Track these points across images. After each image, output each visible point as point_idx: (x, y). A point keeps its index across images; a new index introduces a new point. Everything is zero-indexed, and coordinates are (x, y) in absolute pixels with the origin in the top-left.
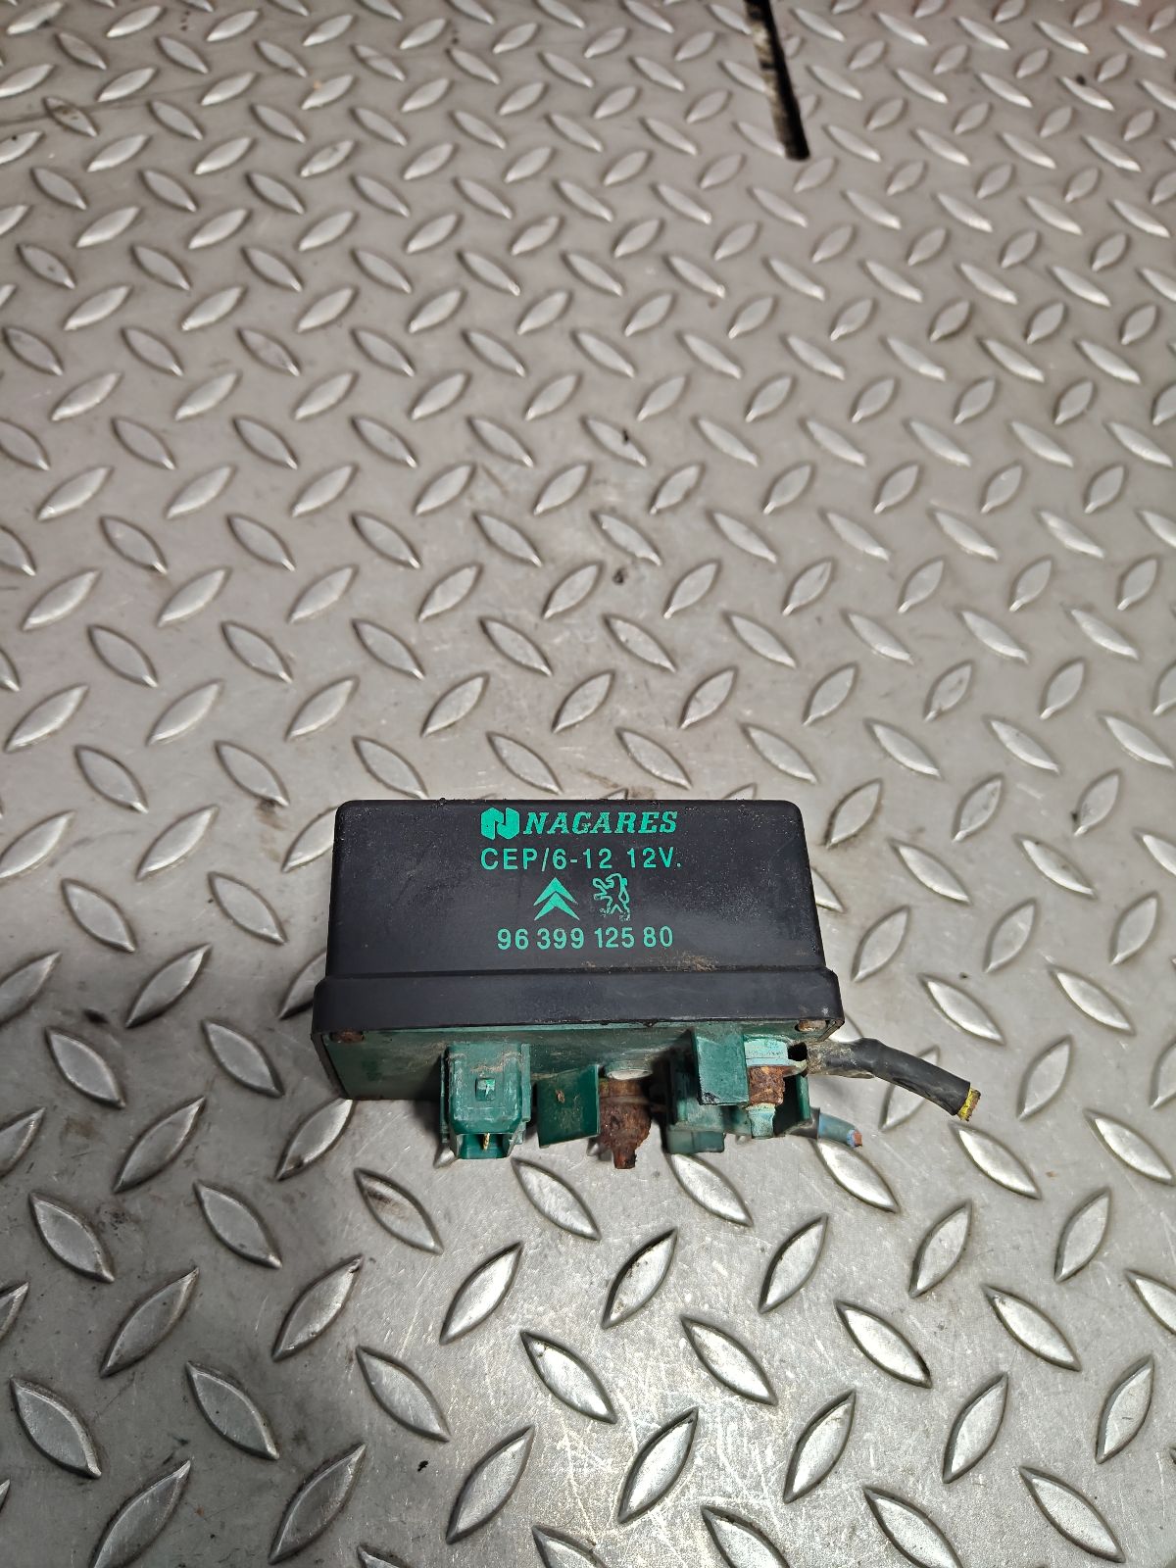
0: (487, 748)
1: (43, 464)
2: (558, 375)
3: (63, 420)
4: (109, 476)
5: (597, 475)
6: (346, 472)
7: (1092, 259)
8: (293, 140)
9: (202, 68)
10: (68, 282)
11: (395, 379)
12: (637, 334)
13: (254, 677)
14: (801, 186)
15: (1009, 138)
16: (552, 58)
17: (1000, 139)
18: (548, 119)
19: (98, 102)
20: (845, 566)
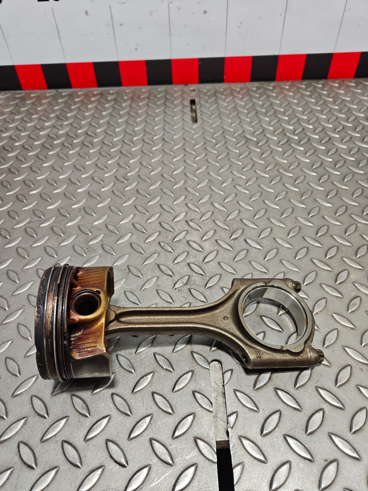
0: (109, 209)
1: (39, 172)
2: (136, 156)
3: (44, 166)
4: (50, 174)
5: (141, 170)
6: (93, 171)
7: (255, 133)
8: (97, 127)
9: (82, 118)
10: (50, 148)
11: (106, 158)
12: (155, 150)
13: (68, 200)
14: (194, 127)
15: (242, 117)
16: (149, 112)
17: (239, 117)
18: (146, 121)
19: (63, 124)
20: (188, 181)
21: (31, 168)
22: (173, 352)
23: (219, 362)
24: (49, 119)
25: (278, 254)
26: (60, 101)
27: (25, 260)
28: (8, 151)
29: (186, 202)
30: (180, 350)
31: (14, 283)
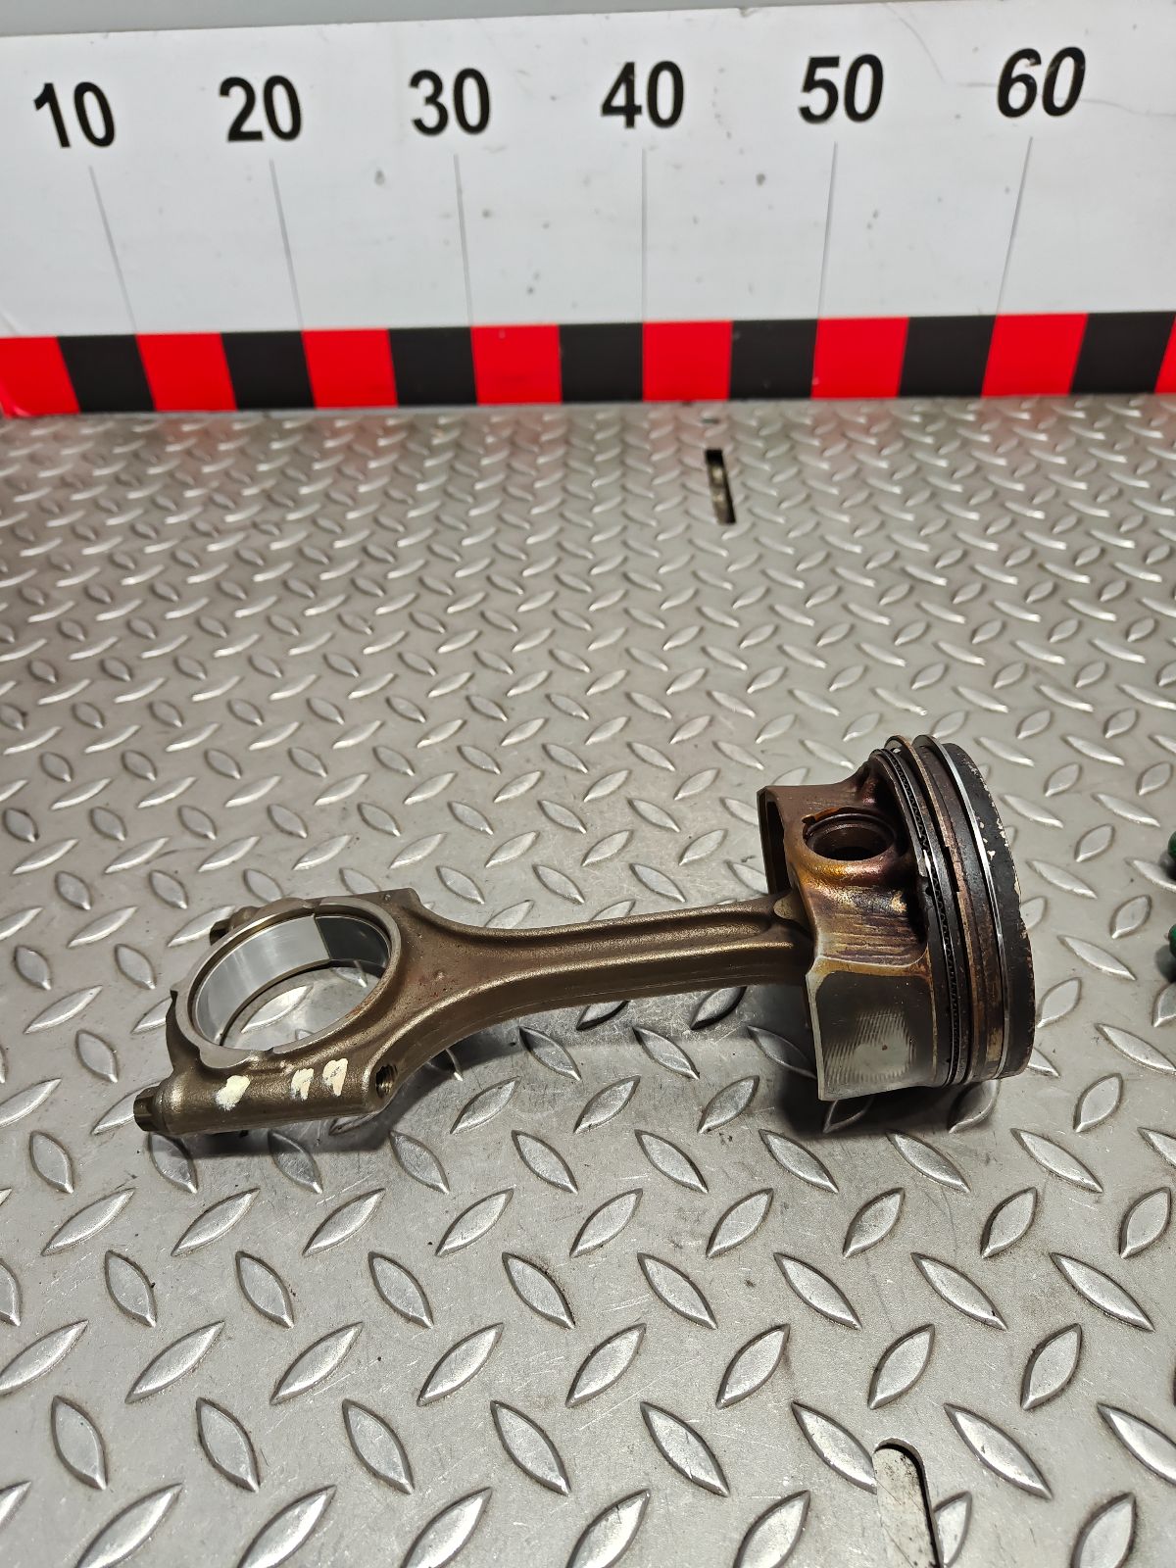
0: (447, 810)
1: (202, 676)
2: (537, 630)
3: (222, 657)
4: (240, 681)
5: (554, 677)
6: (390, 675)
7: (936, 561)
8: (396, 531)
9: (349, 502)
10: (242, 596)
11: (432, 635)
12: (597, 610)
13: (301, 774)
14: (726, 536)
15: (885, 508)
16: (571, 488)
17: (876, 509)
18: (562, 516)
19: (284, 520)
20: (721, 718)
21: (176, 663)
22: (718, 1400)
23: (908, 1453)
24: (238, 503)
25: (1083, 1001)
26: (276, 446)
27: (144, 992)
28: (101, 601)
29: (721, 795)
30: (748, 1394)
31: (100, 1083)
